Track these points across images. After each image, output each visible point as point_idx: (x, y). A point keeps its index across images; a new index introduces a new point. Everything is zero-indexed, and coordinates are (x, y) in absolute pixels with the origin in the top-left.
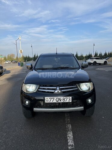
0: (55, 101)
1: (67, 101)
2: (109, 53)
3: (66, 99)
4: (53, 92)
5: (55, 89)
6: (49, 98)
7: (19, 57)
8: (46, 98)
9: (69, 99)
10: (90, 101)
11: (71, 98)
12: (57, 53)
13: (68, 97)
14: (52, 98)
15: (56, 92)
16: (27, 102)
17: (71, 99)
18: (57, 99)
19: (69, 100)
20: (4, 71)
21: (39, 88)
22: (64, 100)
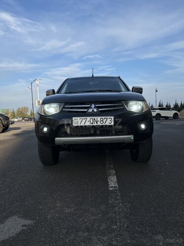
0: (88, 124)
1: (107, 124)
2: (182, 104)
3: (104, 121)
4: (85, 112)
5: (89, 107)
6: (78, 118)
7: (35, 112)
8: (74, 118)
9: (110, 119)
10: (143, 126)
11: (112, 118)
12: (93, 76)
13: (108, 117)
14: (83, 118)
15: (90, 110)
16: (45, 129)
17: (113, 120)
18: (92, 120)
19: (110, 122)
20: (11, 124)
21: (64, 108)
22: (102, 122)
